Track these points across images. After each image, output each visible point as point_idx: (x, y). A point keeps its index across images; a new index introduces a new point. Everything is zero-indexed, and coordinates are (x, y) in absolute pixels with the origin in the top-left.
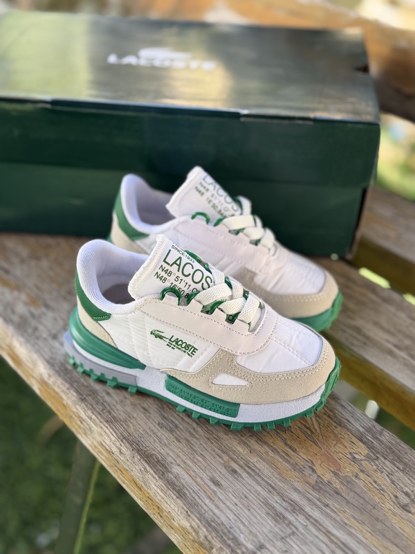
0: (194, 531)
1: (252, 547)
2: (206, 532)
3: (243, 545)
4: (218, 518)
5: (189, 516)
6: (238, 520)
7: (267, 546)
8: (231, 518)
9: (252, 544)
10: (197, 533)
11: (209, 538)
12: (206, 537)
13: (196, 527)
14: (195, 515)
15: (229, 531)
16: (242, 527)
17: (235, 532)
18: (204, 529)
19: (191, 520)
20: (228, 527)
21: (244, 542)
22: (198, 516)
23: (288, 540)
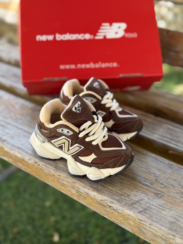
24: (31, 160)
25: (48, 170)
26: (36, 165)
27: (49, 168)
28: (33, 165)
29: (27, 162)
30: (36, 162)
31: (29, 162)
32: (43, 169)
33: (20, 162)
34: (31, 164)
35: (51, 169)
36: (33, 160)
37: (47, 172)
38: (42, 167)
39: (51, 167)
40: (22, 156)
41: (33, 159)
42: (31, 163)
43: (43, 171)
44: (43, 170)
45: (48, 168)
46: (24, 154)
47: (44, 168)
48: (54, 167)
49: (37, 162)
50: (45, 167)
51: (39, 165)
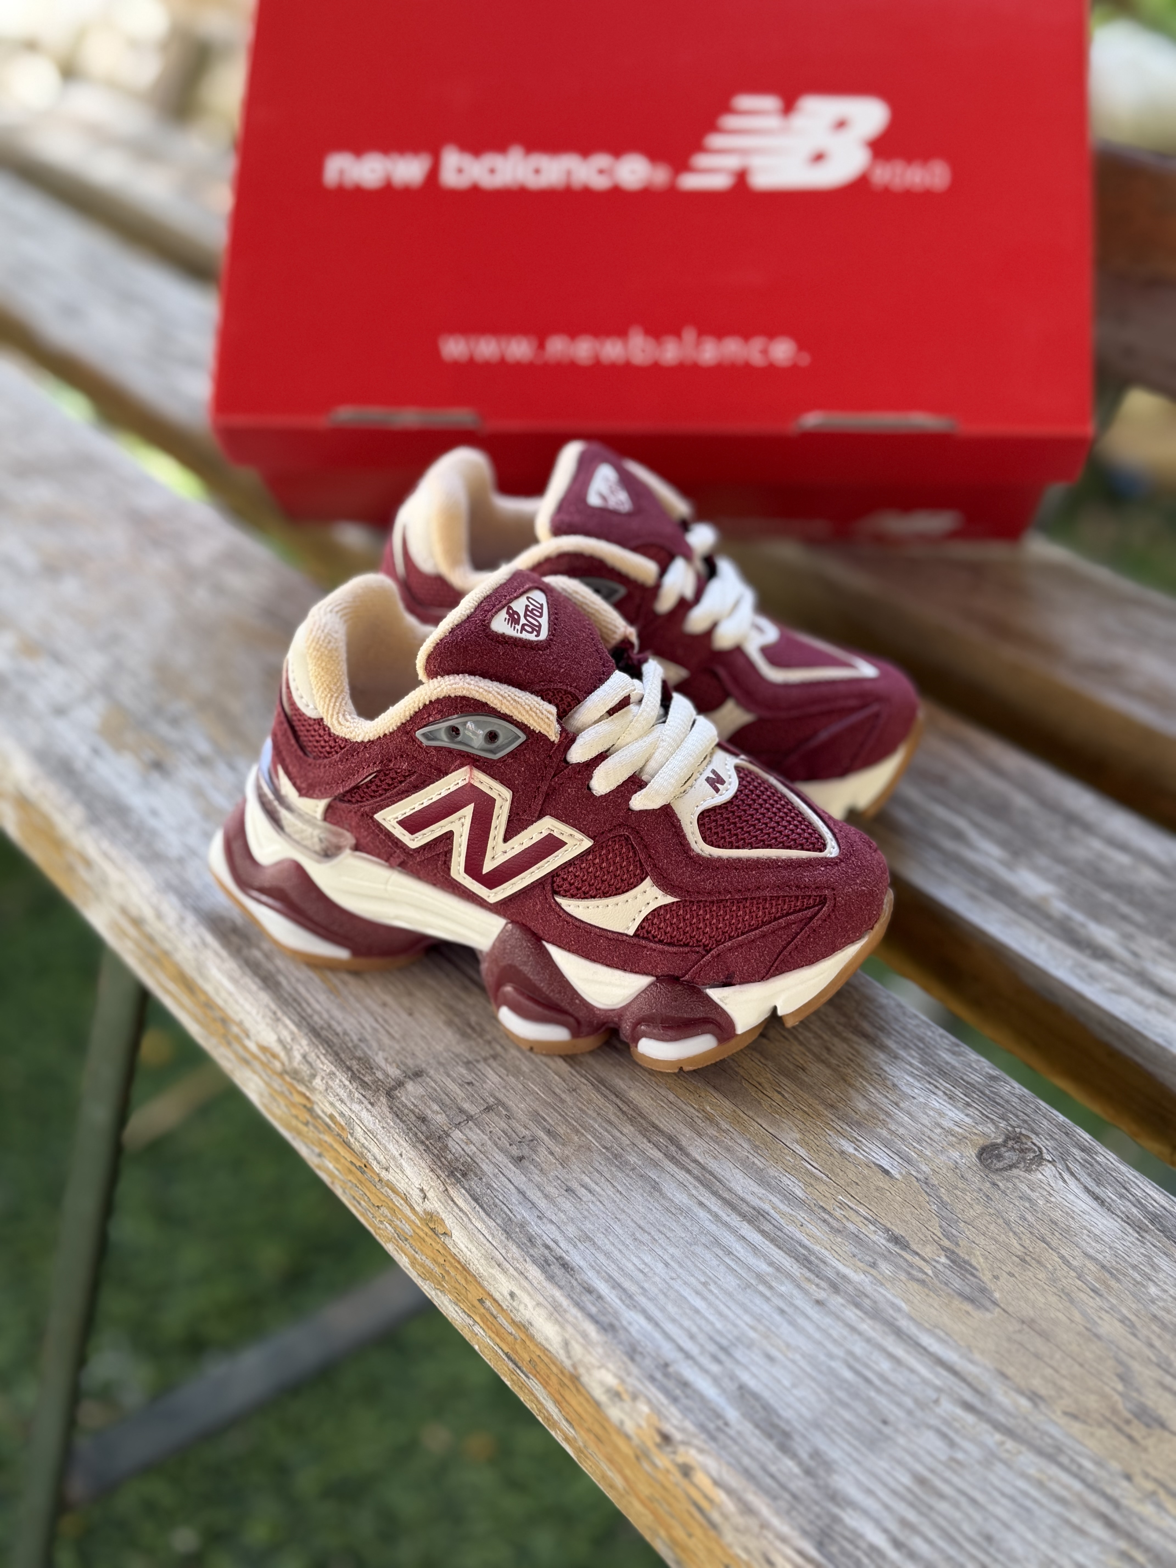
0: (284, 1047)
1: (398, 1072)
2: (307, 1048)
3: (379, 1068)
4: (339, 1023)
5: (278, 1020)
6: (381, 1030)
7: (432, 1072)
8: (367, 1026)
9: (398, 1067)
10: (288, 1051)
11: (312, 1057)
12: (304, 1057)
13: (289, 1039)
14: (290, 1019)
15: (355, 1047)
16: (386, 1040)
17: (370, 1047)
18: (304, 1042)
19: (280, 1027)
20: (355, 1038)
21: (383, 1064)
22: (296, 1018)
23: (481, 1066)
24: (627, 1405)
25: (753, 1544)
26: (662, 1460)
27: (765, 1525)
28: (642, 1454)
29: (597, 1404)
30: (666, 1439)
31: (615, 1413)
32: (716, 1516)
33: (545, 1384)
34: (628, 1437)
35: (784, 1539)
36: (645, 1409)
37: (744, 1556)
38: (706, 1497)
39: (785, 1529)
40: (566, 1344)
41: (649, 1402)
42: (629, 1427)
43: (712, 1533)
44: (714, 1526)
45: (753, 1524)
46: (585, 1335)
47: (725, 1516)
48: (805, 1533)
49: (677, 1436)
50: (730, 1506)
51: (686, 1471)
